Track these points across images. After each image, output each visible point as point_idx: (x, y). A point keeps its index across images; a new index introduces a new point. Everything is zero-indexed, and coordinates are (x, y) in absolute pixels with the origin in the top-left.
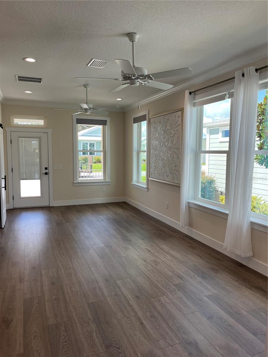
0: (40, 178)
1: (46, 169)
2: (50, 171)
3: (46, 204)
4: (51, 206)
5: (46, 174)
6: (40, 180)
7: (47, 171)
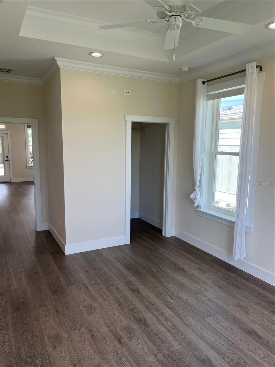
0: (4, 164)
1: (7, 157)
2: (10, 158)
3: (9, 181)
4: (11, 181)
5: (7, 160)
6: (3, 165)
7: (8, 159)
